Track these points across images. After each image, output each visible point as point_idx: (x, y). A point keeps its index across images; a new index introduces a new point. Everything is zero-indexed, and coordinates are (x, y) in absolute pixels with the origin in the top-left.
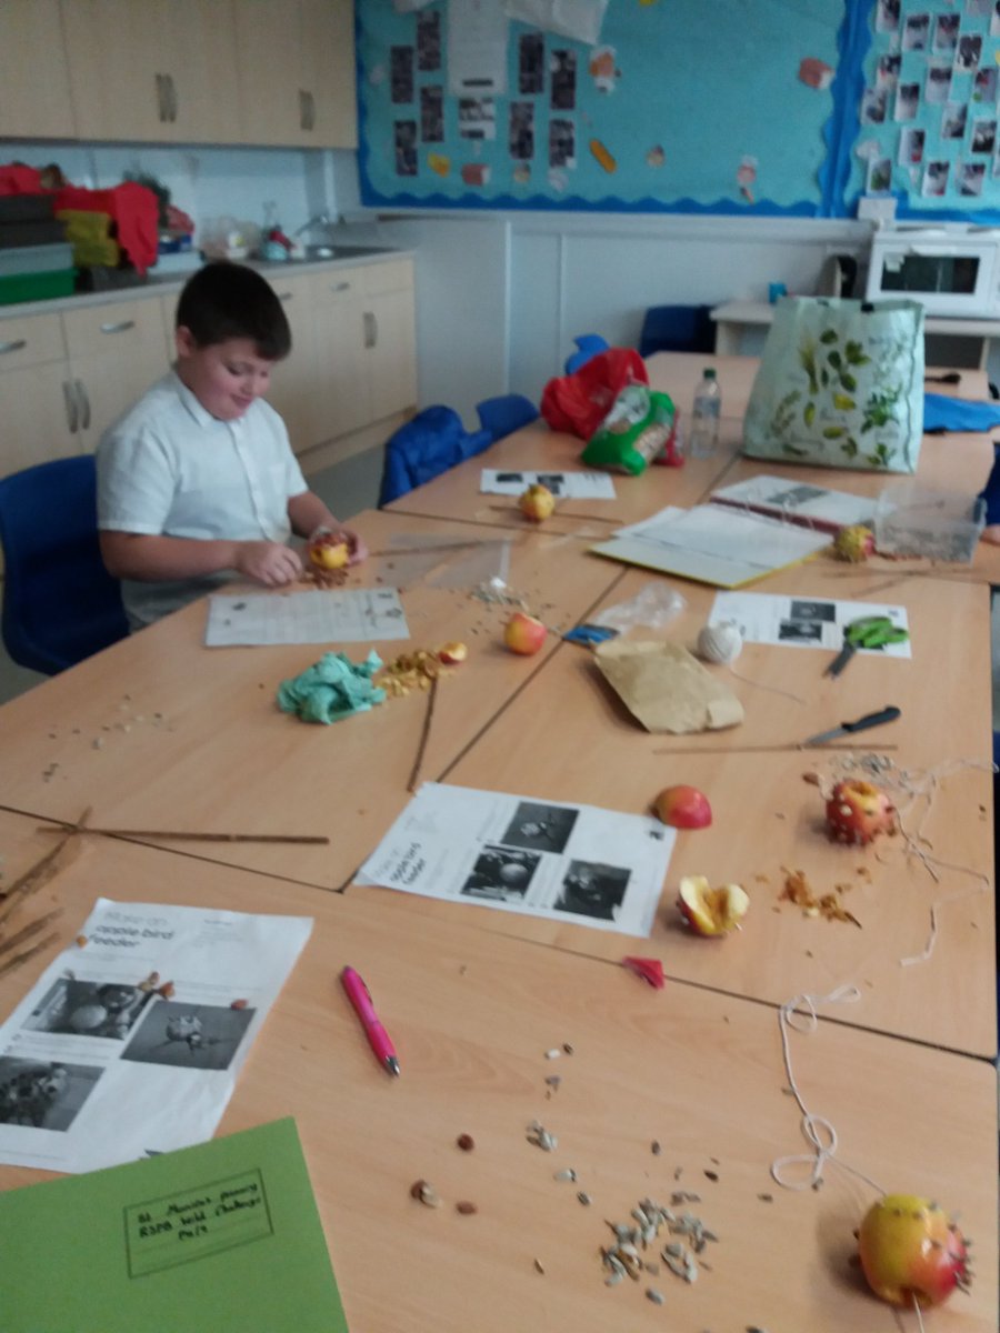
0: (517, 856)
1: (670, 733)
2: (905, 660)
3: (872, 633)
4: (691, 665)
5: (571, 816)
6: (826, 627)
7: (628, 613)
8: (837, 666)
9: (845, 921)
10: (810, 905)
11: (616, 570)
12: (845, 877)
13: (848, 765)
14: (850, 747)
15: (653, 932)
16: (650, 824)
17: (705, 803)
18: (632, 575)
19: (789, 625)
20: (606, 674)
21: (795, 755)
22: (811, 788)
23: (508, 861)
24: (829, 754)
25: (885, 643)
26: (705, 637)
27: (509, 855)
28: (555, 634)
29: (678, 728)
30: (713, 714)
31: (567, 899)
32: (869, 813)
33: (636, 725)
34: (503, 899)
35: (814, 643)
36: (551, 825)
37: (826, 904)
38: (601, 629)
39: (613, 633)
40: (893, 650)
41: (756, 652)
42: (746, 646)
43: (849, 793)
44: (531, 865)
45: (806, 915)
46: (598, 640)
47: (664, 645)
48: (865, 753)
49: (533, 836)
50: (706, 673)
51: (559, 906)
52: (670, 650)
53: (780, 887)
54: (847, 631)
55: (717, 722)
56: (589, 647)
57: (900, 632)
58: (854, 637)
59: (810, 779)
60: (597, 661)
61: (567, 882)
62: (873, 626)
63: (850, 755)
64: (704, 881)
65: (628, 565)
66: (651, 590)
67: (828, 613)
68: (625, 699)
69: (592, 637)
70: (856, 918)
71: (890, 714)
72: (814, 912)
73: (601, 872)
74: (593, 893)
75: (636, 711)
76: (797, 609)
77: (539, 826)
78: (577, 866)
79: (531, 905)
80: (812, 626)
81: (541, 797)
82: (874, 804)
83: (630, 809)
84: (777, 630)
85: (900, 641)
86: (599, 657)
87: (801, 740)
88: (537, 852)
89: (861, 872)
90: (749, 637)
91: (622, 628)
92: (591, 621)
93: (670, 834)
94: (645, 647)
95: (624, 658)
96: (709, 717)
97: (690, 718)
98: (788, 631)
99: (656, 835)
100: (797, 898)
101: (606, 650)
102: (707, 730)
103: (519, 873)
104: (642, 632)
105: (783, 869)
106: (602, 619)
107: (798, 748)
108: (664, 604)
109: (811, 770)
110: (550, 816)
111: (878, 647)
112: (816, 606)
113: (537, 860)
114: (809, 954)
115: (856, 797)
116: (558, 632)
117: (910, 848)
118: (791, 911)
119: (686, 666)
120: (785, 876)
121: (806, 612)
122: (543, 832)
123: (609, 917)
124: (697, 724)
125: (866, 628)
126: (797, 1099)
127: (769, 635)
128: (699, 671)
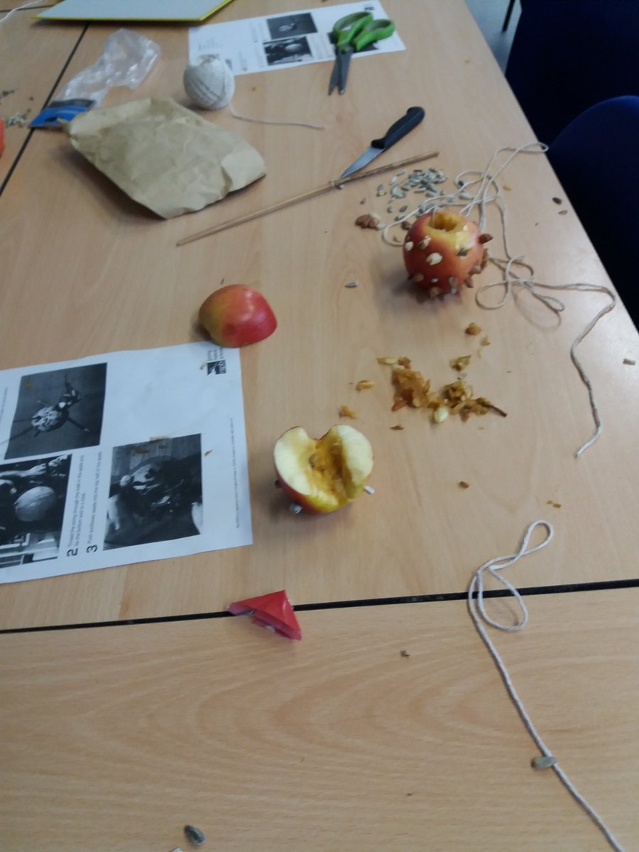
0: (34, 471)
1: (189, 212)
2: (399, 53)
3: (358, 33)
4: (186, 118)
5: (99, 373)
6: (310, 38)
7: (98, 75)
8: (338, 80)
9: (483, 413)
10: (435, 407)
11: (75, 34)
12: (457, 347)
13: (396, 191)
14: (391, 168)
15: (256, 528)
16: (201, 353)
17: (261, 303)
18: (91, 34)
19: (274, 45)
20: (90, 158)
21: (337, 196)
22: (369, 233)
23: (24, 485)
24: (373, 183)
25: (375, 41)
26: (191, 80)
27: (24, 474)
28: (20, 125)
29: (198, 204)
30: (231, 174)
31: (122, 521)
32: (463, 253)
33: (145, 214)
34: (29, 559)
35: (306, 59)
36: (74, 400)
37: (452, 396)
38: (72, 103)
39: (88, 104)
40: (384, 46)
41: (250, 84)
42: (237, 78)
43: (430, 235)
44: (57, 478)
45: (433, 421)
46: (70, 118)
47: (148, 101)
48: (409, 171)
49: (53, 427)
50: (207, 124)
51: (115, 540)
52: (157, 107)
53: (389, 392)
54: (334, 38)
55: (238, 184)
56: (61, 130)
57: (385, 24)
58: (343, 42)
59: (365, 224)
60: (75, 144)
61: (114, 489)
62: (358, 24)
63: (394, 178)
64: (302, 435)
65: (86, 24)
66: (117, 44)
67: (307, 23)
68: (122, 185)
69: (62, 117)
70: (497, 406)
71: (414, 117)
72: (443, 414)
73: (158, 453)
74: (157, 494)
75: (140, 197)
76: (274, 26)
77: (57, 408)
78: (125, 454)
79: (74, 553)
80: (296, 42)
81: (50, 361)
82: (463, 239)
83: (171, 341)
84: (264, 56)
85: (389, 34)
86: (76, 138)
87: (336, 177)
88: (63, 455)
89: (470, 331)
90: (238, 71)
91: (95, 96)
92: (57, 97)
93: (232, 357)
94: (128, 110)
95: (106, 131)
96: (228, 179)
97: (204, 188)
98: (275, 53)
99: (215, 367)
100: (416, 402)
101: (81, 126)
102: (231, 195)
103: (44, 500)
104: (120, 94)
105: (382, 362)
106: (69, 92)
107: (338, 187)
108: (135, 56)
109: (363, 211)
110: (68, 387)
111: (369, 46)
112: (291, 18)
113: (65, 465)
114: (463, 485)
115: (442, 235)
116: (22, 121)
117: (510, 279)
118: (413, 419)
119: (182, 120)
120: (388, 373)
121: (284, 28)
122: (64, 415)
123: (192, 530)
124: (218, 193)
125: (350, 29)
126: (558, 774)
127: (257, 62)
128: (198, 123)
